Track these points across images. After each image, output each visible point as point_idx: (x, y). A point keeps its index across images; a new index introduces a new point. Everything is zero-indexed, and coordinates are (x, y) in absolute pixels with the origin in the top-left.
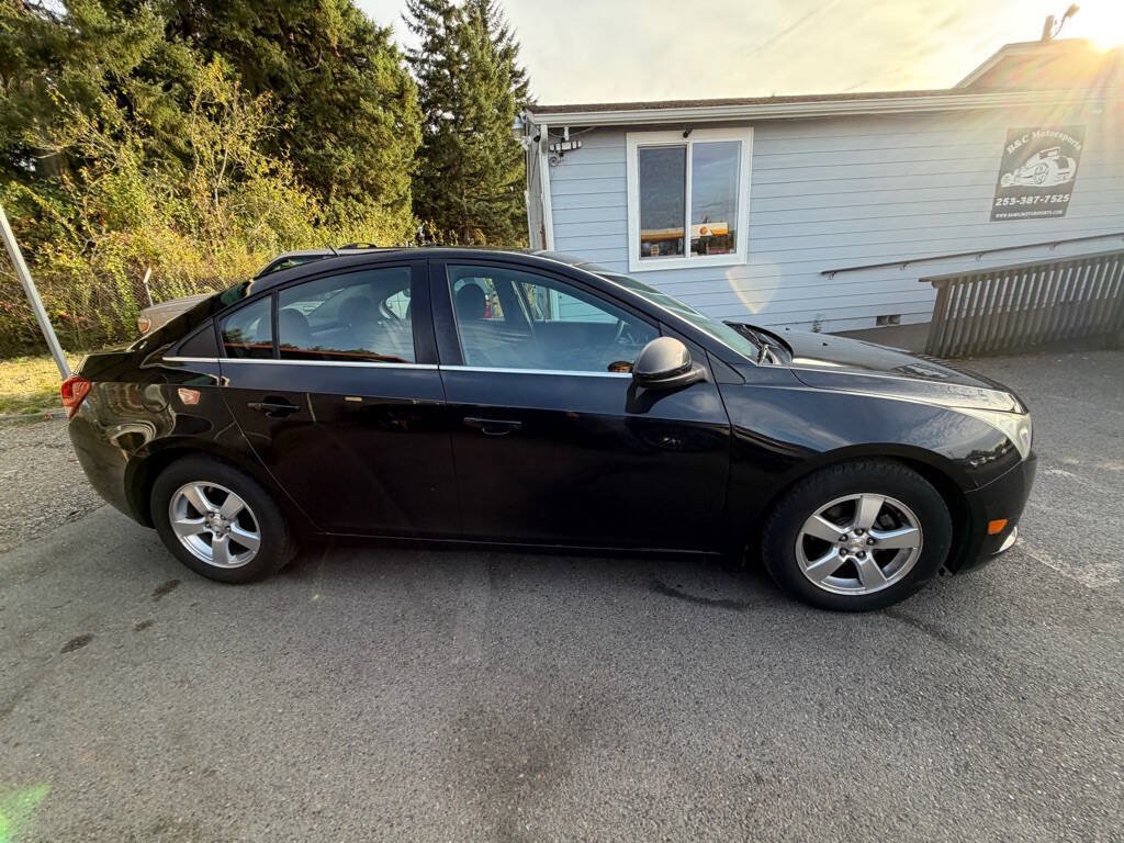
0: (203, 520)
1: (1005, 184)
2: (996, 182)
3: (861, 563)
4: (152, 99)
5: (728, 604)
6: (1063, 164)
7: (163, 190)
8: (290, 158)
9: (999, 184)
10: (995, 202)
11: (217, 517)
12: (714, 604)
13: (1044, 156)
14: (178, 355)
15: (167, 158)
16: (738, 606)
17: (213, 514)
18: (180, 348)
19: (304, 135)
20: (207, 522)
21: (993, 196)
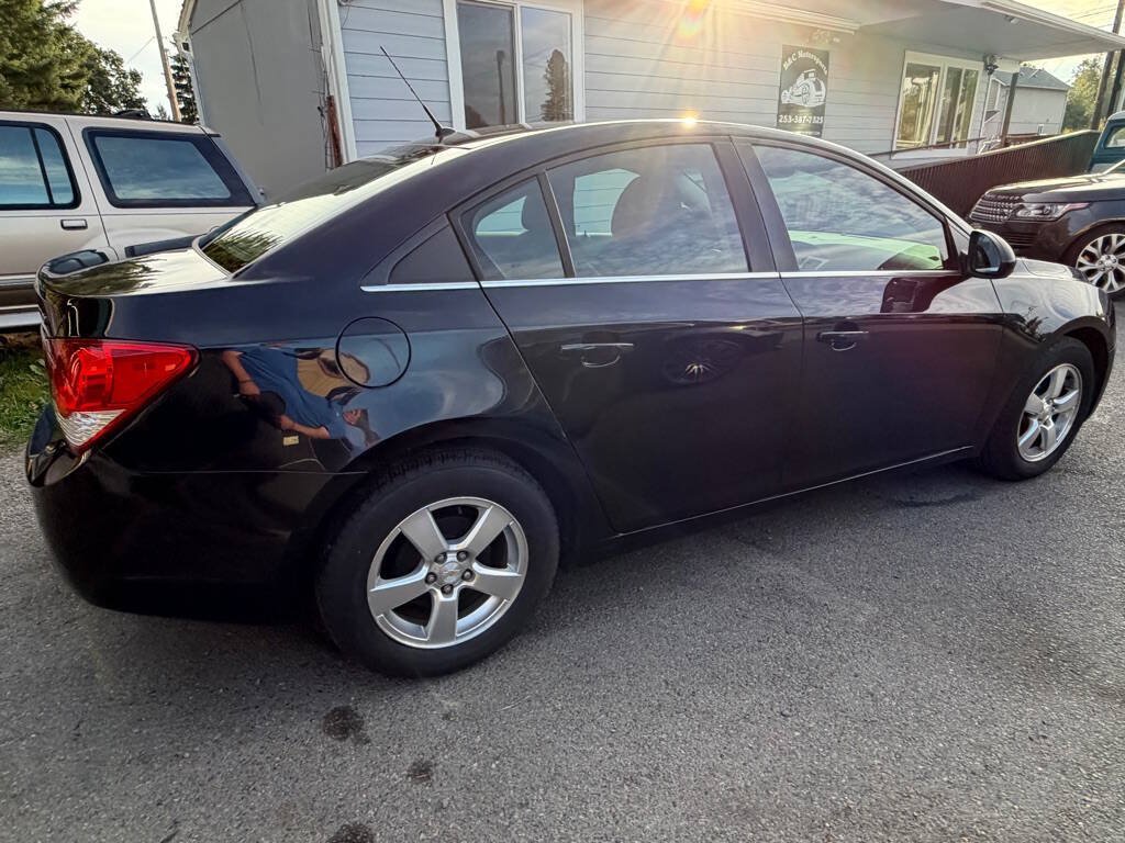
0: (424, 571)
1: (784, 102)
2: (777, 98)
3: (1048, 428)
5: (958, 499)
6: (818, 88)
9: (780, 101)
10: (778, 118)
11: (451, 557)
12: (951, 501)
13: (806, 77)
14: (391, 281)
16: (966, 498)
17: (445, 554)
18: (394, 268)
20: (429, 574)
21: (776, 112)
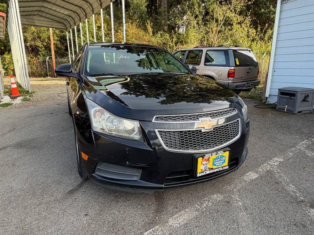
4: (210, 3)
7: (202, 31)
8: (250, 15)
15: (210, 21)
19: (265, 4)
